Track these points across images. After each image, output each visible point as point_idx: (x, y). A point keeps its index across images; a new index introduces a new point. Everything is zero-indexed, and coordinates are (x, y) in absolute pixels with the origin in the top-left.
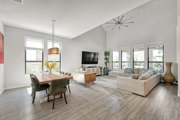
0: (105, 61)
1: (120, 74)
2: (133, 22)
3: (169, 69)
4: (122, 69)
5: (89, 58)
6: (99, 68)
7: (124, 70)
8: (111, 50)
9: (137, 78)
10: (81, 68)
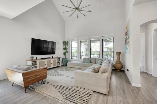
0: (64, 51)
1: (79, 64)
2: (91, 11)
3: (118, 58)
4: (80, 59)
5: (46, 48)
6: (57, 59)
7: (82, 60)
8: (70, 39)
9: (97, 71)
10: (29, 60)
